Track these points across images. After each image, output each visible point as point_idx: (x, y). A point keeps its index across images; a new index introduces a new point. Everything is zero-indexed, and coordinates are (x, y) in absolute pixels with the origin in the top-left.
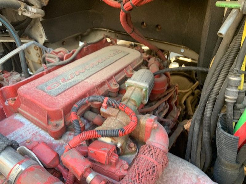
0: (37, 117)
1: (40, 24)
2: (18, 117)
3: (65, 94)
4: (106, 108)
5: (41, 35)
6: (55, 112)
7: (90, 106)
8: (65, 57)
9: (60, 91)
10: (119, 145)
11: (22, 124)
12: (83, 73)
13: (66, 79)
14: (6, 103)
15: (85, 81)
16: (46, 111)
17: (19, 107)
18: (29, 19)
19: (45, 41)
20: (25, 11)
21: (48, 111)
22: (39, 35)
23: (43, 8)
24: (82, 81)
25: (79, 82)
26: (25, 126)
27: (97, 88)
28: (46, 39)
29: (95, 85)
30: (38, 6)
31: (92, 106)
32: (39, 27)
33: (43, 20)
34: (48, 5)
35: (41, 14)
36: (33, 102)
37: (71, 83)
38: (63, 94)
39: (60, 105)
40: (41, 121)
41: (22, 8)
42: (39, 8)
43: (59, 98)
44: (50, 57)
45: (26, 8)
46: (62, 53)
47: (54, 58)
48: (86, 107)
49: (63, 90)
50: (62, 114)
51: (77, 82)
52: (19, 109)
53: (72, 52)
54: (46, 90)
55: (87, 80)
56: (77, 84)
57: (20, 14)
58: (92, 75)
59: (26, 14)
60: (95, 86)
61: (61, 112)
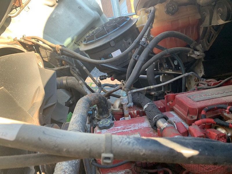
0: (182, 112)
1: (202, 63)
2: (172, 113)
3: (203, 102)
4: (228, 113)
5: (201, 71)
6: (193, 109)
7: (220, 115)
8: (212, 84)
9: (200, 100)
10: (229, 135)
11: (174, 116)
12: (221, 93)
13: (207, 95)
14: (168, 104)
15: (221, 98)
16: (188, 108)
17: (174, 106)
18: (195, 60)
19: (203, 75)
20: (192, 54)
21: (189, 108)
22: (199, 71)
23: (205, 52)
24: (219, 97)
25: (215, 98)
26: (175, 117)
27: (228, 104)
28: (204, 74)
29: (227, 101)
30: (201, 51)
31: (221, 116)
32: (201, 65)
33: (204, 61)
34: (209, 50)
35: (203, 56)
36: (182, 102)
37: (210, 97)
38: (202, 102)
39: (197, 106)
40: (184, 114)
41: (191, 52)
42: (202, 52)
43: (198, 103)
44: (202, 84)
45: (193, 52)
46: (212, 82)
47: (204, 84)
48: (216, 115)
49: (202, 100)
50: (197, 111)
51: (214, 97)
52: (174, 107)
53: (219, 81)
54: (191, 98)
55: (223, 98)
56: (214, 98)
57: (188, 56)
58: (228, 96)
59: (193, 56)
60: (227, 103)
61: (197, 110)
